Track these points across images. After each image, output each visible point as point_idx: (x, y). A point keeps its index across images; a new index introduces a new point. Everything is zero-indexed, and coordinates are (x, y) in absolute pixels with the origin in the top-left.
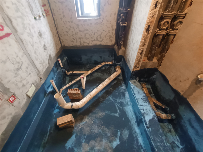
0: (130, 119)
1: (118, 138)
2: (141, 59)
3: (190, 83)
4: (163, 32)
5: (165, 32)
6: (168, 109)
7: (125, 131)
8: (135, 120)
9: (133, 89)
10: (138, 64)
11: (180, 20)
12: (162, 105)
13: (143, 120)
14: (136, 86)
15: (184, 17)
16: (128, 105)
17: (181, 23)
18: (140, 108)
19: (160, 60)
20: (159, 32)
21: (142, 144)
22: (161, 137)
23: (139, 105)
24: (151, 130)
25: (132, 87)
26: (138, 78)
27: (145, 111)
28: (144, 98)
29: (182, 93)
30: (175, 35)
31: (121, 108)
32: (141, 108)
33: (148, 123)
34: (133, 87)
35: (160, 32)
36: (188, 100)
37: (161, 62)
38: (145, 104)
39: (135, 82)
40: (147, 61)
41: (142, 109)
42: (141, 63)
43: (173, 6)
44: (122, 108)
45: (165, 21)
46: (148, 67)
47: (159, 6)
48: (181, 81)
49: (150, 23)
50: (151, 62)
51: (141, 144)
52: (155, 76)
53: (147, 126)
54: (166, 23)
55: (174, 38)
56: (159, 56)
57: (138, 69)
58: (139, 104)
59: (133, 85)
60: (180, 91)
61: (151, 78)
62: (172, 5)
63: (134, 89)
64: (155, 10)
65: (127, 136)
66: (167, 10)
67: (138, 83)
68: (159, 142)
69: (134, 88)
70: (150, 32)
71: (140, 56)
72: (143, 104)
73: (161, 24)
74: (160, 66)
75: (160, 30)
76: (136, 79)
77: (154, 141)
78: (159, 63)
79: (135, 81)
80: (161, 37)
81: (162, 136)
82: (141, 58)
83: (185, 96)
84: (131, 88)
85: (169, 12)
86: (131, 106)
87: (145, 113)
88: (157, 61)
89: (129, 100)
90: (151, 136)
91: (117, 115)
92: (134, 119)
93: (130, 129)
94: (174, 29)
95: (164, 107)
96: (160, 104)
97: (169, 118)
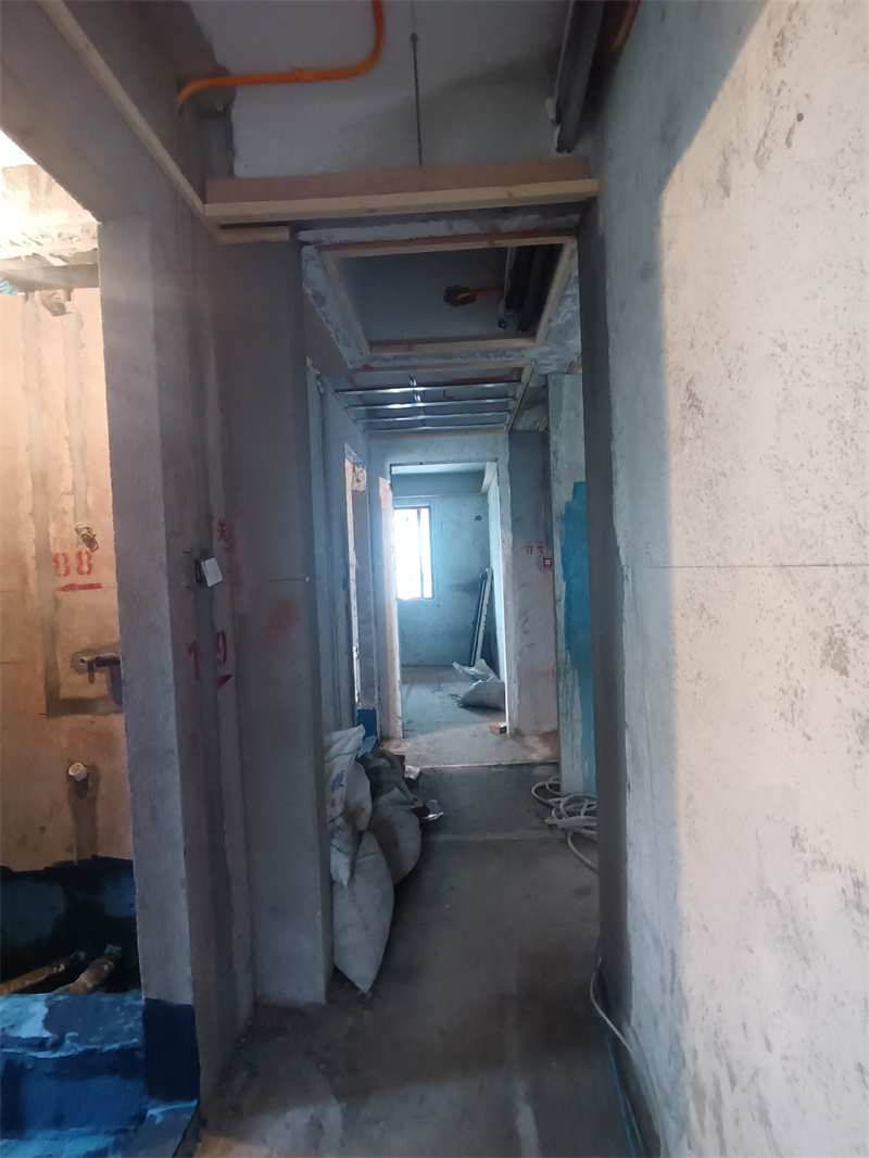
3: (68, 807)
6: (83, 955)
12: (52, 967)
13: (20, 1051)
22: (118, 1009)
24: (76, 1034)
29: (73, 857)
33: (46, 1034)
36: (101, 854)
48: (43, 829)
53: (50, 1041)
60: (61, 856)
68: (126, 1022)
77: (111, 1037)
83: (88, 856)
90: (88, 1043)
95: (62, 967)
96: (41, 975)
97: (106, 967)
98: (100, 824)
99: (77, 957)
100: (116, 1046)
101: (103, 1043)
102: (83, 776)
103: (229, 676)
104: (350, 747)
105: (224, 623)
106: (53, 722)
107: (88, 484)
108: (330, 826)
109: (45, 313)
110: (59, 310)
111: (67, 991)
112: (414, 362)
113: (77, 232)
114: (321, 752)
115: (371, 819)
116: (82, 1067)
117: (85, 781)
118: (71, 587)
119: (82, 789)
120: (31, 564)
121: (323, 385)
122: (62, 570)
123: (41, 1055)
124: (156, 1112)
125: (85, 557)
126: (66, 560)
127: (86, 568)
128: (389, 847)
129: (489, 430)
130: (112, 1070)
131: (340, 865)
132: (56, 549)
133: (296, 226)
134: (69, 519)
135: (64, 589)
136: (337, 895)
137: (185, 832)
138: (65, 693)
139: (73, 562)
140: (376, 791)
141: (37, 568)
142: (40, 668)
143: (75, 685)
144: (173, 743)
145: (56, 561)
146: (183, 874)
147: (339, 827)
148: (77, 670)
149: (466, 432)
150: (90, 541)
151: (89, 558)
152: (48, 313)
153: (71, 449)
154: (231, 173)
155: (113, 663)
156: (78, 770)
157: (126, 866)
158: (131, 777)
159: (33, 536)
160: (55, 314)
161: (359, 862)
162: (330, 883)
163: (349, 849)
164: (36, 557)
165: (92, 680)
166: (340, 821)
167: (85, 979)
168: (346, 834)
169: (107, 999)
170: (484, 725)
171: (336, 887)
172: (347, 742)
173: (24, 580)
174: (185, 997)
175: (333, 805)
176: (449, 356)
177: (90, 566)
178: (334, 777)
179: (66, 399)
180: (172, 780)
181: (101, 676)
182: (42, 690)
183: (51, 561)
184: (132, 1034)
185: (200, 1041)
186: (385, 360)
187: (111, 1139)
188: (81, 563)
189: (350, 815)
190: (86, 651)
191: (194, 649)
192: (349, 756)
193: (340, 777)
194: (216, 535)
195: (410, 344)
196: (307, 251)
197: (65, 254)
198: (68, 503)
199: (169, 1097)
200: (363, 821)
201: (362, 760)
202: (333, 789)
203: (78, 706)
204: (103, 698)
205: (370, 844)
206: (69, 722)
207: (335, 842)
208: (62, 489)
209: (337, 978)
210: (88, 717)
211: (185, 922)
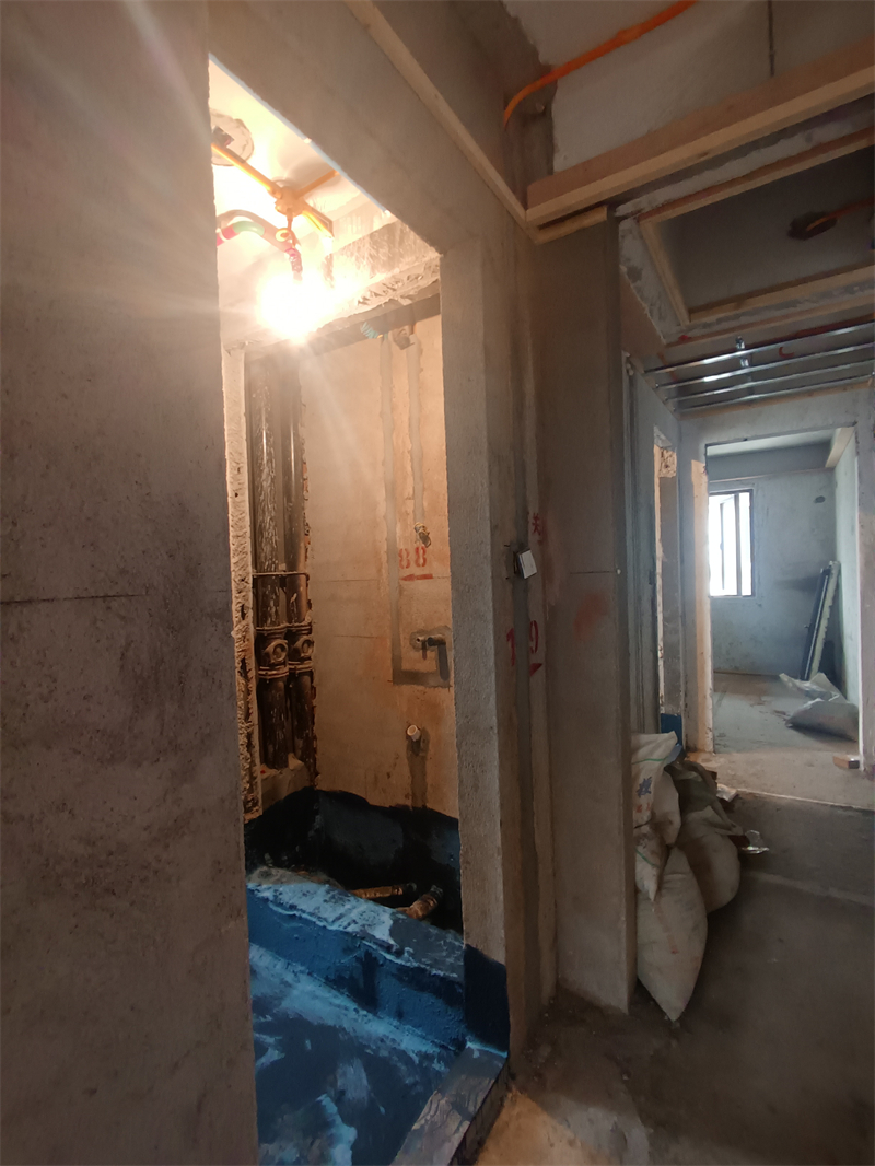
0: (331, 1022)
1: (338, 1120)
2: (254, 768)
3: (406, 761)
4: (281, 671)
5: (284, 671)
6: (415, 887)
7: (344, 1074)
8: (352, 1006)
9: (275, 896)
10: (251, 790)
11: (305, 637)
12: (393, 889)
13: (375, 947)
14: (280, 882)
15: (310, 631)
16: (290, 986)
17: (310, 643)
18: (341, 929)
19: (308, 754)
20: (270, 673)
21: (424, 1049)
22: (442, 942)
23: (334, 921)
24: (412, 950)
25: (268, 894)
26: (267, 856)
27: (361, 922)
28: (330, 895)
29: (409, 802)
30: (311, 674)
31: (269, 1018)
32: (345, 924)
33: (392, 942)
34: (272, 890)
35: (274, 672)
36: (429, 806)
37: (315, 760)
38: (348, 906)
39: (267, 875)
40: (273, 772)
41: (349, 925)
42: (259, 780)
43: (276, 611)
44: (273, 1015)
45: (273, 644)
46: (284, 792)
47: (250, 614)
48: (389, 775)
49: (243, 654)
50: (285, 771)
51: (419, 1054)
52: (318, 817)
53: (394, 949)
54: (279, 649)
55: (312, 681)
56: (300, 743)
57: (257, 813)
58: (331, 920)
59: (264, 886)
60: (401, 800)
61: (311, 833)
62: (274, 610)
63: (281, 894)
64: (244, 623)
65: (365, 1082)
66: (269, 621)
67: (277, 872)
68: (448, 956)
69: (276, 891)
70: (252, 674)
71: (249, 756)
72: (341, 910)
73: (267, 654)
74: (317, 774)
75: (272, 667)
76: (264, 863)
77: (436, 963)
78: (309, 768)
79: (265, 868)
80: (281, 684)
81: (444, 938)
82: (253, 763)
83: (420, 805)
84: (267, 900)
85: (273, 623)
86: (304, 978)
87: (364, 926)
88: (300, 762)
89: (280, 965)
90: (420, 962)
91: (273, 1055)
92: (346, 1009)
93: (357, 1049)
94: (302, 660)
95: (401, 892)
96: (387, 892)
97: (432, 903)
98: (429, 780)
99: (411, 887)
100: (442, 974)
101: (431, 966)
102: (417, 737)
103: (540, 665)
104: (659, 754)
105: (537, 614)
106: (397, 687)
107: (424, 489)
108: (636, 832)
109: (395, 348)
110: (405, 344)
111: (404, 912)
112: (744, 320)
113: (421, 271)
114: (628, 753)
115: (679, 835)
116: (416, 979)
117: (418, 742)
118: (410, 578)
119: (417, 747)
120: (384, 558)
121: (633, 367)
122: (405, 563)
123: (389, 957)
124: (473, 1045)
125: (421, 552)
126: (408, 554)
127: (421, 561)
128: (701, 869)
129: (844, 388)
130: (437, 993)
131: (647, 876)
132: (401, 545)
133: (612, 203)
134: (410, 520)
135: (405, 579)
136: (642, 906)
137: (502, 805)
138: (406, 666)
139: (413, 556)
140: (685, 804)
141: (388, 562)
142: (389, 644)
143: (413, 660)
144: (494, 721)
145: (401, 556)
146: (499, 843)
147: (645, 835)
148: (414, 647)
149: (810, 393)
150: (425, 538)
151: (424, 552)
152: (398, 348)
153: (412, 460)
154: (551, 171)
155: (440, 643)
156: (413, 732)
157: (452, 824)
158: (459, 746)
159: (385, 535)
160: (402, 348)
161: (667, 878)
162: (634, 893)
163: (657, 861)
164: (388, 553)
165: (425, 657)
166: (646, 829)
167: (416, 906)
168: (653, 845)
169: (434, 931)
170: (825, 755)
171: (640, 897)
172: (656, 749)
173: (379, 571)
174: (499, 956)
175: (639, 809)
176: (794, 303)
177: (425, 560)
178: (641, 781)
179: (409, 419)
180: (492, 753)
181: (432, 654)
182: (390, 661)
183: (396, 556)
184: (453, 968)
185: (511, 1001)
186: (706, 326)
187: (438, 1050)
188: (418, 557)
189: (658, 825)
190: (421, 632)
191: (511, 636)
192: (657, 764)
193: (647, 783)
194: (531, 528)
195: (739, 300)
196: (624, 225)
197: (412, 293)
198: (410, 506)
199: (484, 1038)
200: (672, 834)
201: (669, 769)
202: (640, 793)
203: (414, 677)
204: (432, 673)
205: (679, 861)
206: (408, 690)
207: (640, 849)
208: (406, 495)
209: (640, 992)
210: (421, 688)
211: (500, 887)
